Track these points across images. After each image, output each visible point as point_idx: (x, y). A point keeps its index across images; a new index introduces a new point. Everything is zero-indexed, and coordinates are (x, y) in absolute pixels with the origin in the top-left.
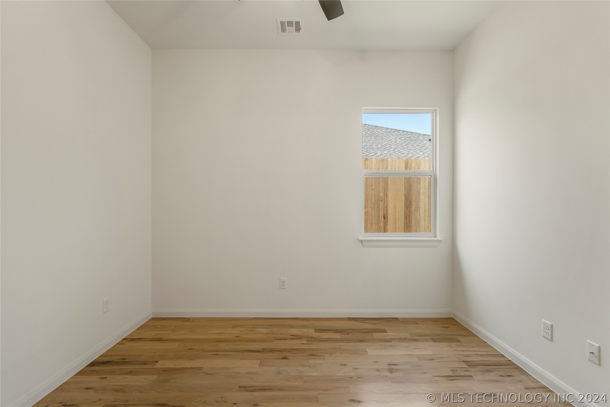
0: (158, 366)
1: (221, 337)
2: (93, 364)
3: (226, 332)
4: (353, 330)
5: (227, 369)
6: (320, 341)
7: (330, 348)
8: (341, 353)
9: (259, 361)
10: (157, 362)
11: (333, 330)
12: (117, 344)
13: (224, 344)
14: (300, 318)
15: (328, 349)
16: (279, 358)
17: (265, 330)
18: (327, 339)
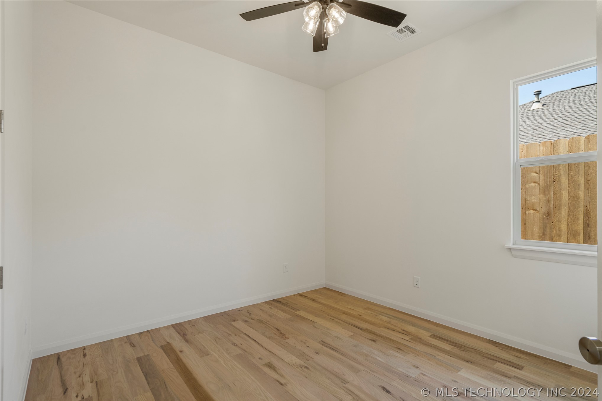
0: (298, 313)
1: (349, 311)
2: (274, 300)
3: (356, 310)
4: (477, 351)
5: (328, 329)
6: (423, 343)
7: (424, 352)
8: (429, 360)
9: (353, 334)
10: (299, 310)
11: (451, 342)
12: (293, 295)
13: (346, 316)
14: (432, 322)
15: (422, 352)
16: (369, 338)
17: (385, 318)
18: (432, 345)
